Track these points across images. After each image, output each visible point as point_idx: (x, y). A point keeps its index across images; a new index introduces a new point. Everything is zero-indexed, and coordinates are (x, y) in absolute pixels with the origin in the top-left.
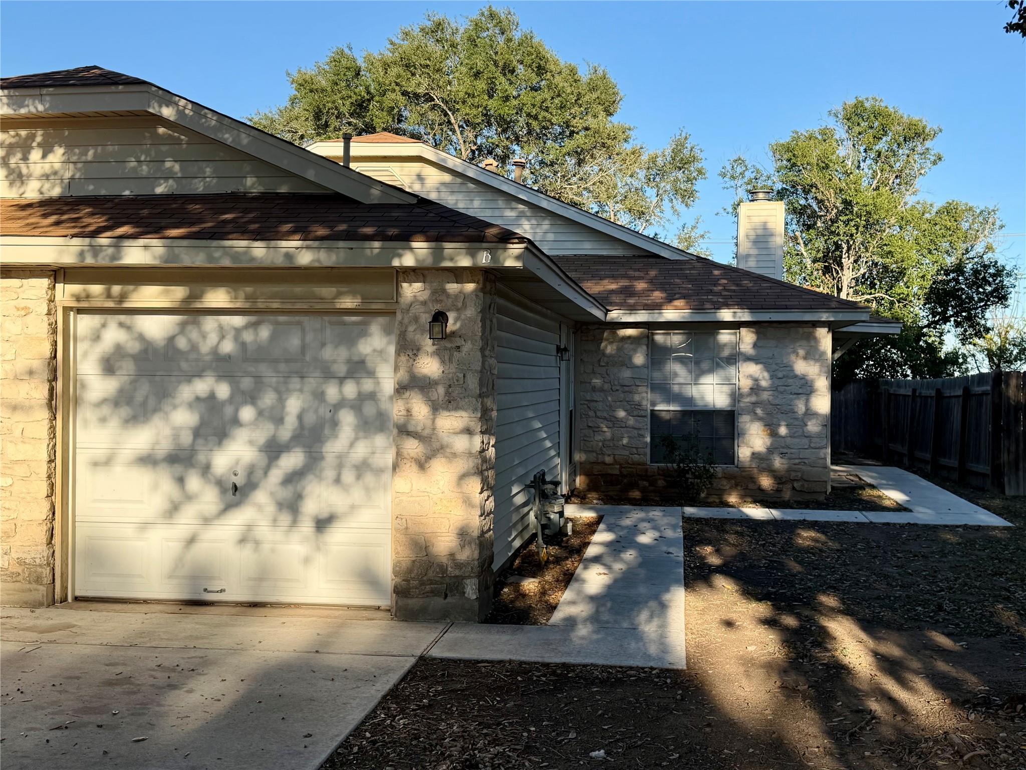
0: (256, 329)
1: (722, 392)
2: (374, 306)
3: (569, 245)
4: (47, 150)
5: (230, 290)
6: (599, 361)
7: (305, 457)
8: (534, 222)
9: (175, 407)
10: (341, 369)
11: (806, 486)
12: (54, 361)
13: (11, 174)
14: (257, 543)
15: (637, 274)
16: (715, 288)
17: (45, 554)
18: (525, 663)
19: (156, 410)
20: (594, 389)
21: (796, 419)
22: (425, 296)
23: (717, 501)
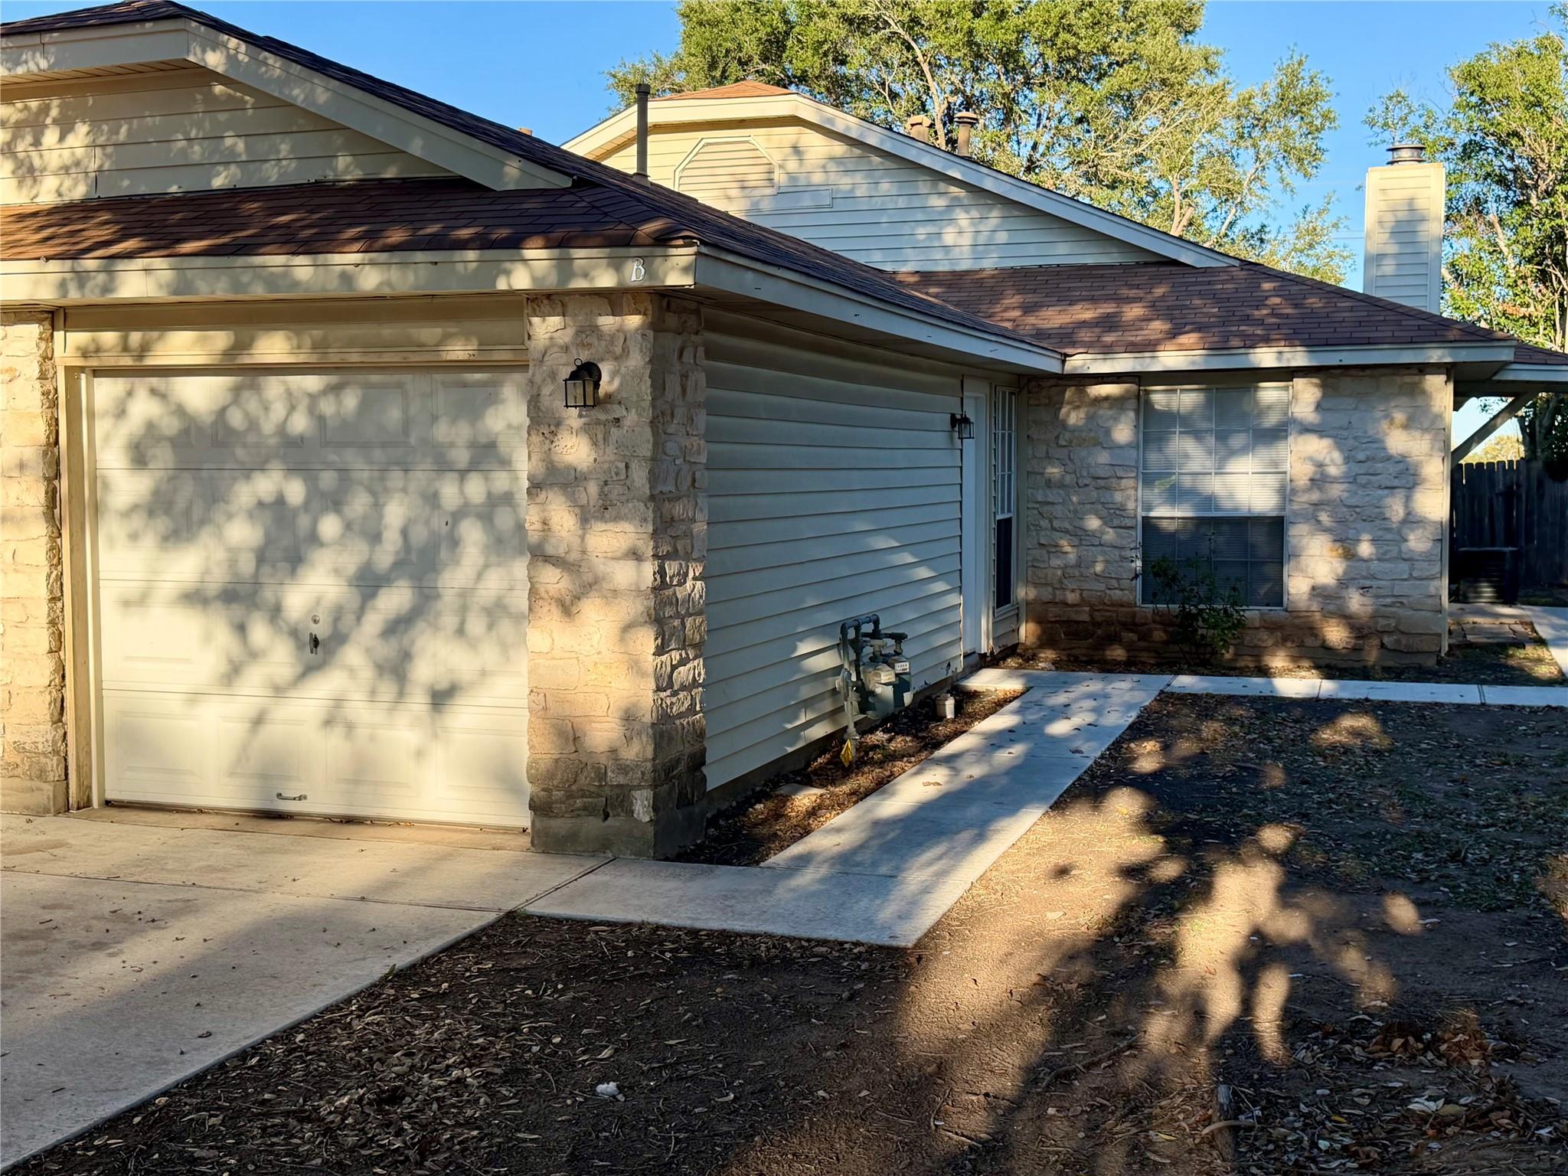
0: (338, 396)
1: (1264, 486)
2: (497, 356)
3: (1032, 250)
4: (66, 128)
5: (291, 334)
6: (1057, 438)
7: (413, 593)
8: (975, 213)
9: (230, 517)
10: (461, 456)
11: (1404, 641)
12: (56, 450)
13: (19, 168)
14: (350, 727)
15: (1133, 293)
16: (1256, 313)
17: (50, 737)
18: (664, 928)
19: (203, 522)
20: (1049, 484)
21: (1389, 530)
22: (566, 337)
23: (1252, 665)
